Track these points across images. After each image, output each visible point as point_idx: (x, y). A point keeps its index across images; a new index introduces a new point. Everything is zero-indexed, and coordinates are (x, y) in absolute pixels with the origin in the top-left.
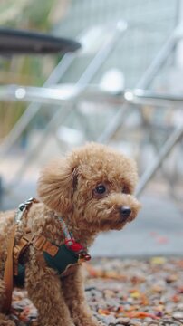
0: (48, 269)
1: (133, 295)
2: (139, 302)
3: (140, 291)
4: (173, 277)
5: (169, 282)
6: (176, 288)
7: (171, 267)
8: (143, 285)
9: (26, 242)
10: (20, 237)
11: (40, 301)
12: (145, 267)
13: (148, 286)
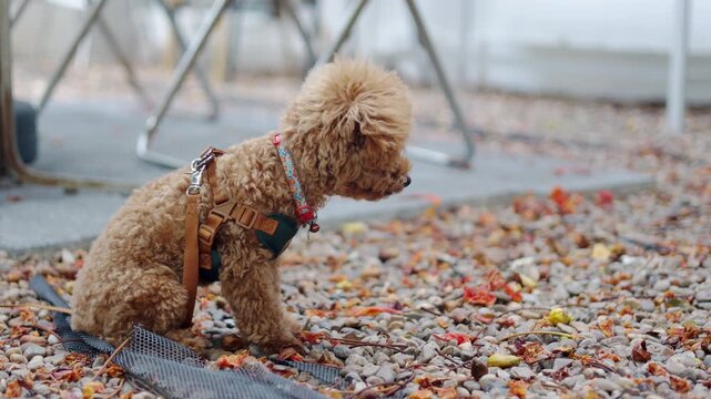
0: (263, 251)
1: (340, 285)
2: (356, 293)
3: (347, 278)
4: (390, 251)
5: (384, 259)
6: (399, 266)
7: (375, 235)
8: (347, 268)
9: (220, 219)
10: (208, 210)
11: (245, 300)
12: (336, 240)
13: (354, 268)
